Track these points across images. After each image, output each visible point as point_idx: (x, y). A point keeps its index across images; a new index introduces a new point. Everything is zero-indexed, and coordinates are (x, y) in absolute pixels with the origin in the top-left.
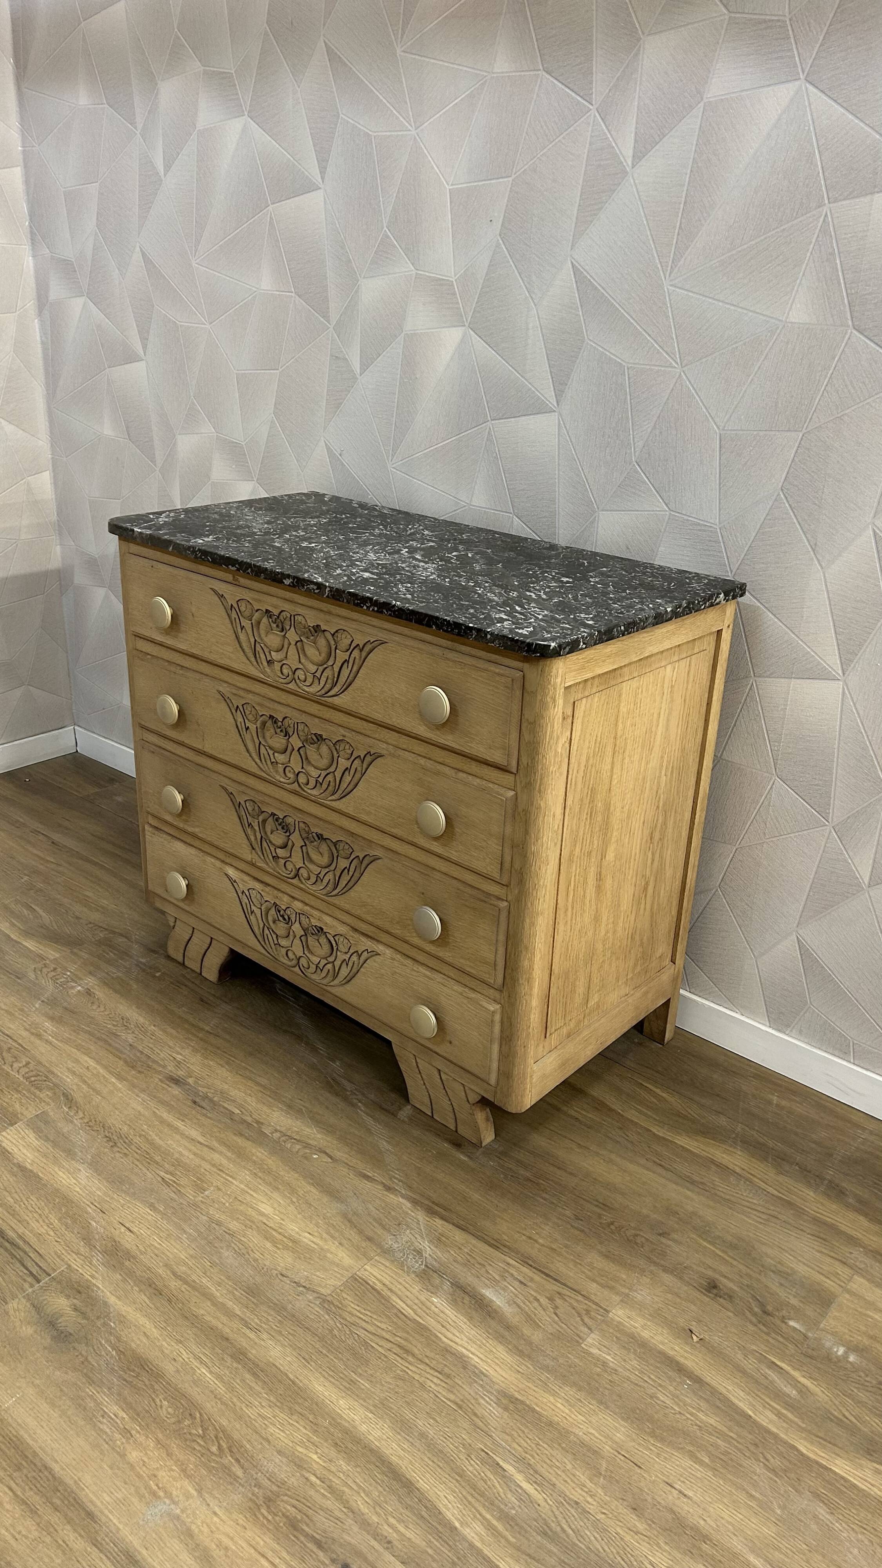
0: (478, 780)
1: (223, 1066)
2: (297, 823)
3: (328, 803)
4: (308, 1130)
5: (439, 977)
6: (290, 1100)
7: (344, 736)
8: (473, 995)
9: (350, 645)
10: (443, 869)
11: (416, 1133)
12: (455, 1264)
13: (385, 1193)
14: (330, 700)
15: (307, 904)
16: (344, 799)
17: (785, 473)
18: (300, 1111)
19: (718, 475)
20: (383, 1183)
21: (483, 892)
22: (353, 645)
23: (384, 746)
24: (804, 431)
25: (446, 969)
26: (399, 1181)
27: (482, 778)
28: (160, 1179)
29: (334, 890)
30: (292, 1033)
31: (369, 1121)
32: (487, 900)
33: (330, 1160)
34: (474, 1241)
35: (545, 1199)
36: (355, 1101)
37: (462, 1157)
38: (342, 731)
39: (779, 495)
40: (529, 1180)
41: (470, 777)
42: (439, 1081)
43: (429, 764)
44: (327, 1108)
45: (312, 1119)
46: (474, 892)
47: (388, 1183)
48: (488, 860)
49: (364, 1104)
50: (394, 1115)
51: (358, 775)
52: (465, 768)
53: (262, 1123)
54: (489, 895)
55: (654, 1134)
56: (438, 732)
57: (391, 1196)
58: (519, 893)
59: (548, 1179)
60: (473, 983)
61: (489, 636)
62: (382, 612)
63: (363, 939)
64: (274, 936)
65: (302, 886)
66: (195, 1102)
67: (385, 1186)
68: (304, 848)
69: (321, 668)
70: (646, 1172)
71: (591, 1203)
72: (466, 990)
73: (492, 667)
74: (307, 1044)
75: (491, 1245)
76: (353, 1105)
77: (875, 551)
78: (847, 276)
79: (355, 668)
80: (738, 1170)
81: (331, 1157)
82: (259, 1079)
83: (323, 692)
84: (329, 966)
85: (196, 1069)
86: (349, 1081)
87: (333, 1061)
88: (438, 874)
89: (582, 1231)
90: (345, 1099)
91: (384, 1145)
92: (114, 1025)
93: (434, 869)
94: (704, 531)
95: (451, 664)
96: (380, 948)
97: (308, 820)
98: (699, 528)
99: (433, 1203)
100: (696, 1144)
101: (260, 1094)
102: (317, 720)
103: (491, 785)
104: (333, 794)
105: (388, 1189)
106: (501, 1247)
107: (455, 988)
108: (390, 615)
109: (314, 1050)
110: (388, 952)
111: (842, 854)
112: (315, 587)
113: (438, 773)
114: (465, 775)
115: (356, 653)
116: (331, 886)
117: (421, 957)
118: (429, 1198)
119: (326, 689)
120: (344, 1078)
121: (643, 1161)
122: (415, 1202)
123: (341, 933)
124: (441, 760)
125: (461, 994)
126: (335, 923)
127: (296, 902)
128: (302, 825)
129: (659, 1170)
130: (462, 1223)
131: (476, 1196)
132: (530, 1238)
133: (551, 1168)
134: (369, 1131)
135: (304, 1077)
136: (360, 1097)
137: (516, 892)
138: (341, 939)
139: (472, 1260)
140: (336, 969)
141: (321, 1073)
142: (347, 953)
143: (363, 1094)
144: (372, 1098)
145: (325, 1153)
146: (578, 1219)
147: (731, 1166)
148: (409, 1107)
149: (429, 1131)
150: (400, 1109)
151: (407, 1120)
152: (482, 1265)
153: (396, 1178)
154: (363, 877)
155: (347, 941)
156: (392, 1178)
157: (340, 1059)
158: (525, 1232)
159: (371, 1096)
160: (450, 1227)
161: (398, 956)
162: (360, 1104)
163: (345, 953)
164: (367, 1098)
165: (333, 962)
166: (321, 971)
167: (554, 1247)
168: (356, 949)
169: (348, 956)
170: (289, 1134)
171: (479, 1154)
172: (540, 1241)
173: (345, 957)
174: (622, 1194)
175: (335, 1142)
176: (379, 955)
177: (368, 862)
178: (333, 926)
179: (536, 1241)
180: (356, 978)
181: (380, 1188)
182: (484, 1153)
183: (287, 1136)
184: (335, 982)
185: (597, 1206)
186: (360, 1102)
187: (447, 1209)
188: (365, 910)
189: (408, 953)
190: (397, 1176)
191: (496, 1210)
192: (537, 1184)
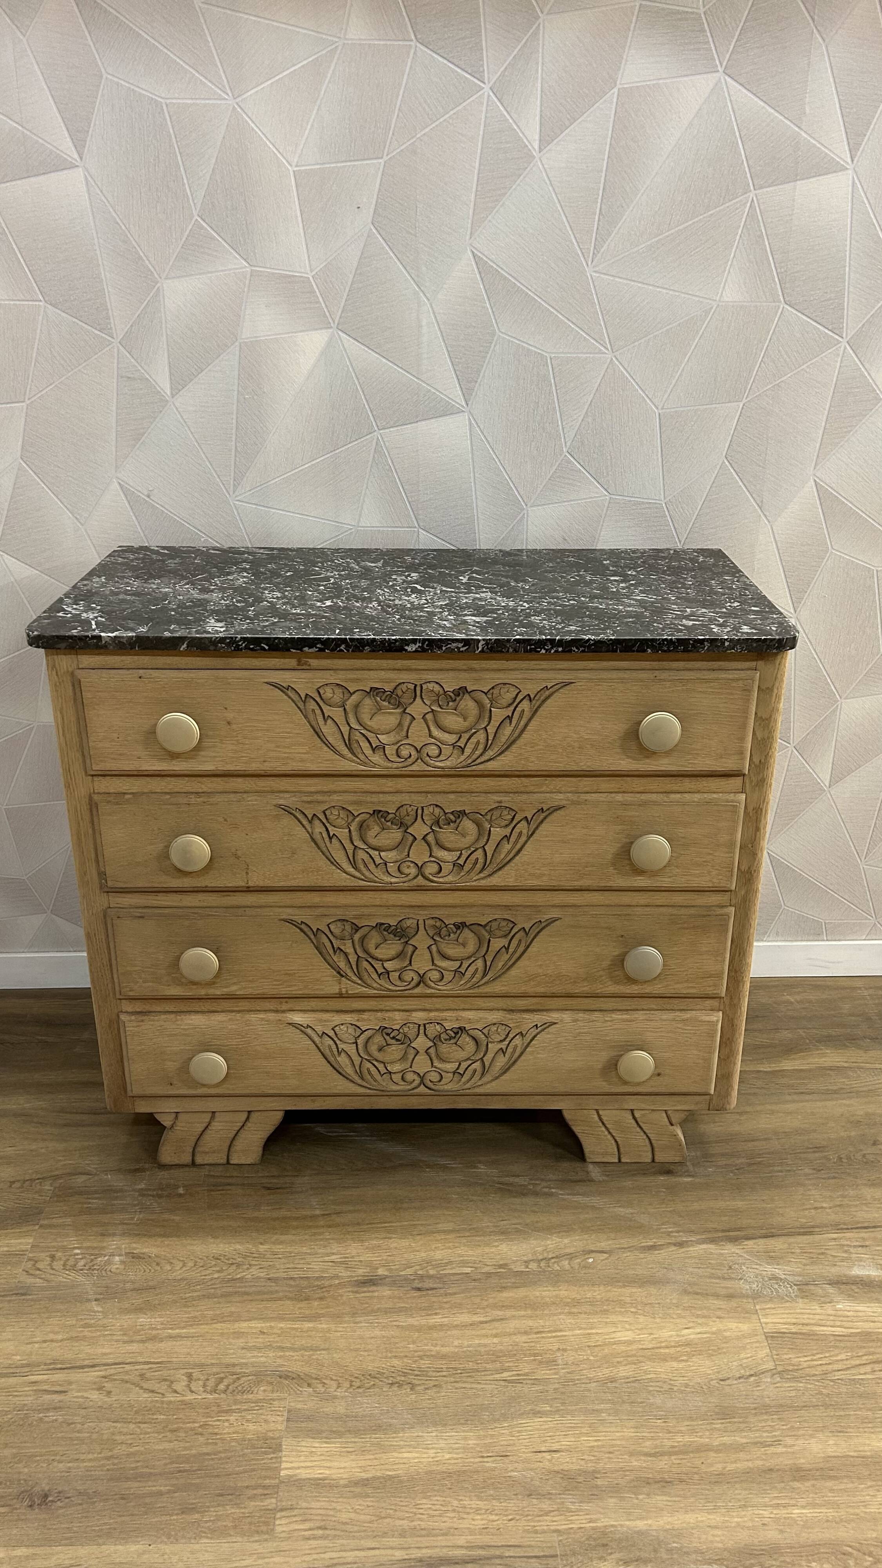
0: (696, 795)
1: (390, 1238)
2: (421, 923)
3: (474, 884)
4: (549, 1242)
5: (640, 1015)
7: (500, 802)
8: (687, 1015)
9: (515, 698)
10: (642, 902)
11: (627, 1184)
12: (808, 1267)
13: (683, 1250)
14: (481, 767)
15: (430, 1011)
16: (500, 872)
17: (728, 442)
18: (518, 1231)
19: (660, 454)
20: (670, 1243)
21: (700, 906)
22: (520, 697)
23: (561, 796)
24: (744, 401)
25: (644, 1003)
26: (678, 1232)
27: (699, 792)
28: (503, 1383)
29: (483, 978)
30: (401, 1165)
31: (582, 1199)
32: (709, 913)
33: (606, 1255)
34: (791, 1240)
35: (780, 1171)
36: (546, 1190)
37: (687, 1179)
38: (496, 798)
39: (723, 462)
40: (750, 1164)
41: (686, 795)
42: (633, 1122)
43: (628, 797)
44: (534, 1212)
45: (538, 1230)
46: (692, 911)
47: (673, 1240)
48: (714, 873)
49: (557, 1188)
50: (592, 1181)
51: (523, 839)
52: (675, 788)
53: (505, 1265)
54: (709, 907)
55: (766, 1072)
56: (648, 761)
57: (691, 1249)
58: (746, 892)
59: (759, 1154)
60: (682, 1004)
61: (727, 644)
62: (570, 651)
63: (526, 1016)
64: (381, 1067)
65: (429, 991)
66: (419, 1289)
67: (675, 1245)
68: (434, 948)
69: (466, 736)
70: (802, 1104)
71: (808, 1152)
72: (678, 1013)
73: (723, 675)
74: (429, 1166)
75: (804, 1234)
76: (551, 1195)
77: (817, 498)
78: (775, 257)
79: (523, 723)
80: (846, 1065)
81: (602, 1252)
82: (440, 1226)
83: (469, 761)
84: (477, 1065)
85: (367, 1257)
86: (512, 1176)
87: (475, 1167)
88: (639, 909)
89: (835, 1178)
90: (536, 1194)
91: (622, 1211)
92: (218, 1272)
93: (630, 906)
94: (649, 508)
95: (668, 684)
96: (555, 1016)
97: (437, 913)
98: (643, 506)
99: (723, 1231)
100: (797, 1062)
101: (464, 1240)
102: (452, 796)
103: (715, 796)
104: (480, 872)
105: (680, 1245)
106: (812, 1230)
107: (664, 1017)
108: (583, 651)
109: (445, 1168)
110: (567, 1016)
111: (805, 767)
112: (460, 645)
113: (644, 804)
114: (678, 796)
115: (525, 704)
116: (479, 975)
117: (610, 1004)
118: (716, 1230)
119: (474, 757)
120: (507, 1176)
121: (788, 1098)
122: (712, 1241)
123: (494, 1021)
124: (641, 789)
125: (674, 1020)
126: (481, 1014)
127: (414, 1014)
128: (430, 922)
129: (808, 1097)
130: (764, 1231)
131: (740, 1204)
132: (816, 1208)
133: (750, 1144)
134: (593, 1208)
135: (475, 1198)
136: (544, 1184)
137: (743, 893)
138: (494, 1028)
139: (812, 1255)
140: (487, 1064)
141: (481, 1184)
142: (505, 1039)
143: (542, 1180)
144: (554, 1177)
145: (593, 1251)
146: (819, 1171)
147: (838, 1064)
148: (591, 1167)
149: (633, 1175)
150: (588, 1172)
151: (605, 1178)
152: (823, 1254)
153: (672, 1232)
154: (530, 949)
155: (504, 1027)
156: (669, 1234)
157: (480, 1162)
158: (808, 1207)
159: (551, 1176)
160: (762, 1241)
161: (581, 1015)
162: (553, 1190)
163: (501, 1041)
164: (550, 1181)
165: (482, 1059)
166: (462, 1075)
167: (838, 1203)
168: (518, 1031)
169: (506, 1042)
170: (541, 1257)
171: (691, 1168)
172: (824, 1205)
173: (500, 1046)
174: (815, 1131)
175: (586, 1236)
176: (555, 1023)
177: (538, 930)
178: (481, 1018)
179: (822, 1208)
180: (518, 1063)
181: (674, 1248)
182: (693, 1165)
183: (542, 1260)
184: (486, 1079)
185: (814, 1152)
186: (550, 1188)
187: (739, 1229)
188: (532, 983)
189: (593, 1007)
190: (670, 1230)
191: (768, 1204)
192: (759, 1163)
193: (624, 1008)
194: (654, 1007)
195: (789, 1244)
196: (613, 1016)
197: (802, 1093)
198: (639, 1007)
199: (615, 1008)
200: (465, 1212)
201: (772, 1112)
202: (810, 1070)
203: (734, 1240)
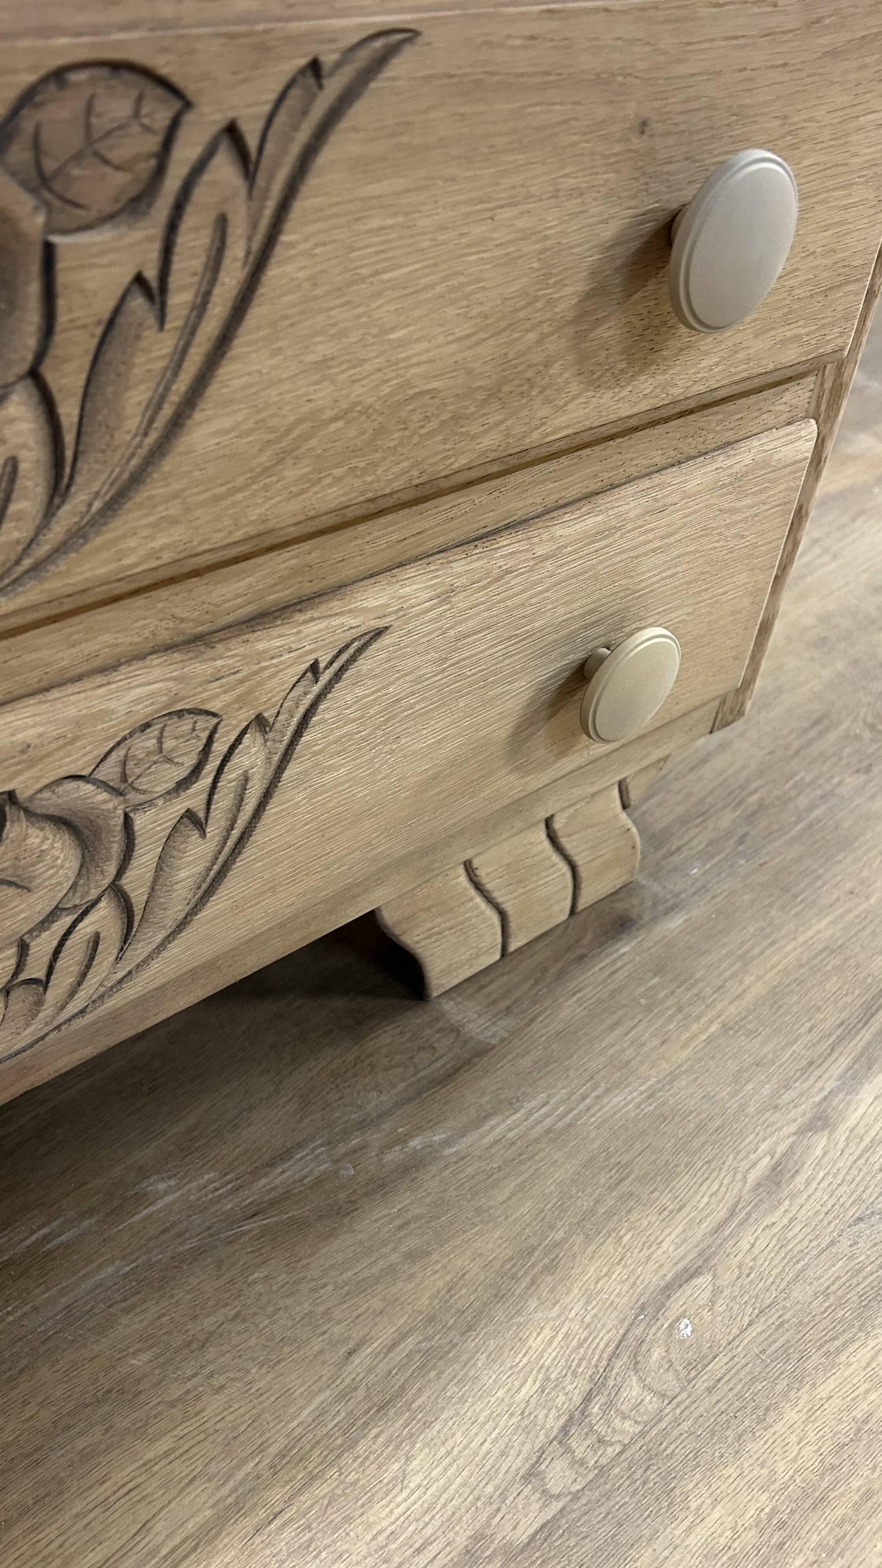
4: (536, 1343)
6: (343, 1396)
13: (841, 1134)
20: (801, 1132)
33: (704, 1280)
35: (812, 807)
36: (394, 1155)
37: (675, 923)
49: (418, 1129)
50: (483, 1051)
53: (479, 1537)
59: (743, 787)
63: (270, 638)
81: (689, 1274)
84: (98, 916)
86: (271, 1164)
87: (141, 1199)
96: (374, 602)
105: (823, 1120)
110: (418, 587)
120: (256, 1174)
123: (143, 711)
126: (75, 701)
131: (822, 927)
134: (554, 1136)
135: (209, 1323)
136: (375, 1138)
138: (147, 742)
140: (138, 896)
141: (197, 1254)
142: (196, 771)
143: (364, 1125)
144: (386, 1099)
145: (668, 1290)
146: (868, 769)
148: (448, 1006)
149: (561, 975)
150: (456, 1030)
151: (509, 1023)
154: (273, 273)
155: (186, 724)
157: (143, 1173)
159: (375, 1101)
161: (459, 567)
162: (416, 1143)
163: (183, 784)
164: (383, 1115)
165: (117, 891)
166: (45, 983)
168: (245, 716)
169: (205, 781)
170: (554, 1424)
171: (656, 887)
173: (178, 807)
175: (609, 1247)
176: (379, 633)
177: (302, 137)
178: (78, 723)
180: (259, 836)
181: (820, 1142)
182: (655, 876)
183: (565, 1430)
184: (139, 950)
185: (821, 734)
186: (403, 1140)
188: (291, 473)
189: (490, 520)
190: (767, 1089)
191: (868, 898)
192: (762, 807)
193: (572, 493)
194: (659, 459)
196: (559, 531)
198: (619, 475)
199: (550, 501)
200: (212, 1406)
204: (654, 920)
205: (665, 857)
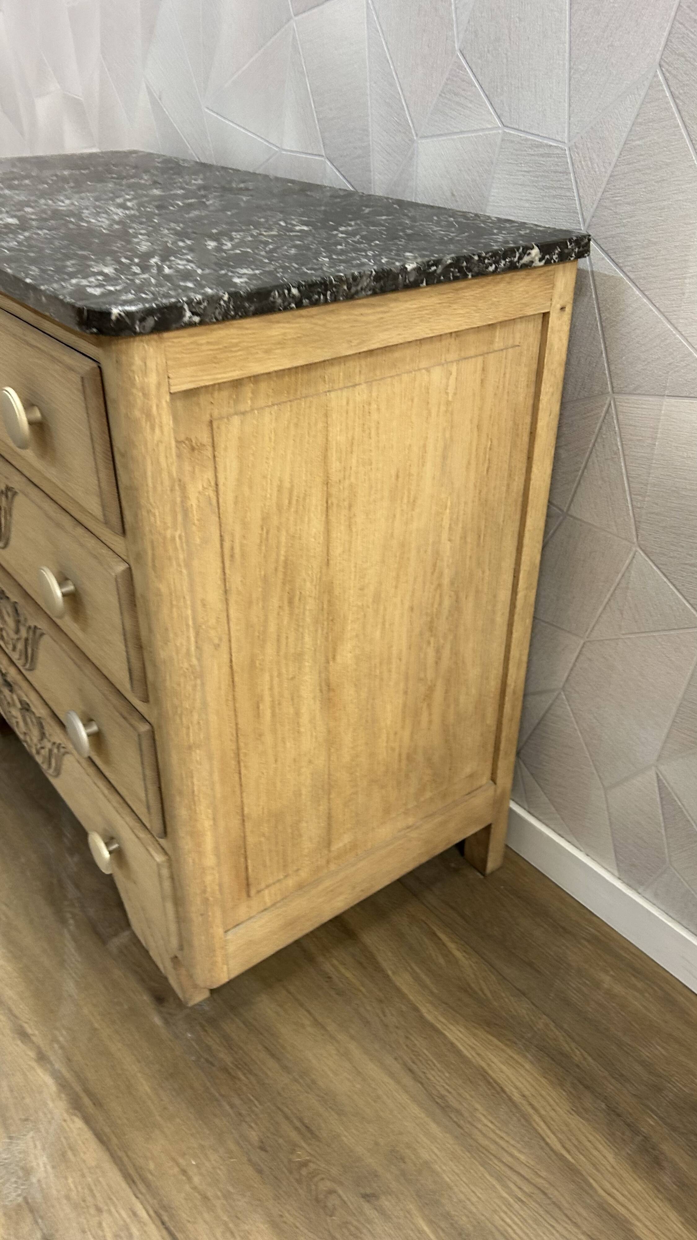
11: (117, 973)
12: (64, 1202)
13: (34, 1064)
17: (666, 33)
19: (567, 55)
20: (38, 1048)
26: (61, 1048)
31: (70, 946)
34: (108, 1165)
35: (232, 1106)
36: (68, 915)
37: (157, 1020)
39: (656, 76)
40: (225, 1070)
44: (31, 921)
47: (45, 1048)
49: (76, 922)
50: (104, 943)
55: (422, 1017)
57: (39, 1070)
59: (251, 1072)
67: (39, 1053)
70: (387, 1079)
71: (291, 1122)
75: (127, 1177)
76: (63, 921)
80: (516, 1097)
84: (43, 752)
89: (260, 1172)
90: (59, 911)
91: (70, 987)
94: (549, 155)
98: (541, 151)
105: (42, 1058)
106: (138, 1182)
120: (72, 880)
122: (63, 1085)
129: (407, 1080)
130: (107, 1130)
131: (144, 1087)
132: (184, 1172)
133: (263, 1055)
134: (62, 962)
135: (28, 873)
136: (77, 910)
139: (89, 1199)
141: (50, 868)
143: (82, 906)
144: (92, 913)
147: (509, 1088)
148: (128, 933)
149: (136, 972)
150: (116, 935)
151: (116, 952)
152: (99, 1210)
153: (58, 1042)
156: (55, 1040)
158: (181, 1161)
159: (92, 911)
160: (88, 1135)
164: (84, 912)
167: (209, 1194)
171: (181, 1016)
172: (196, 1180)
174: (341, 1113)
179: (189, 1179)
181: (32, 1054)
182: (187, 1016)
185: (297, 1129)
187: (98, 1103)
190: (61, 1039)
191: (160, 1116)
192: (234, 1078)
195: (97, 1167)
197: (411, 1070)
201: (346, 1055)
202: (465, 1060)
203: (76, 1106)
204: (160, 1012)
205: (200, 1024)
